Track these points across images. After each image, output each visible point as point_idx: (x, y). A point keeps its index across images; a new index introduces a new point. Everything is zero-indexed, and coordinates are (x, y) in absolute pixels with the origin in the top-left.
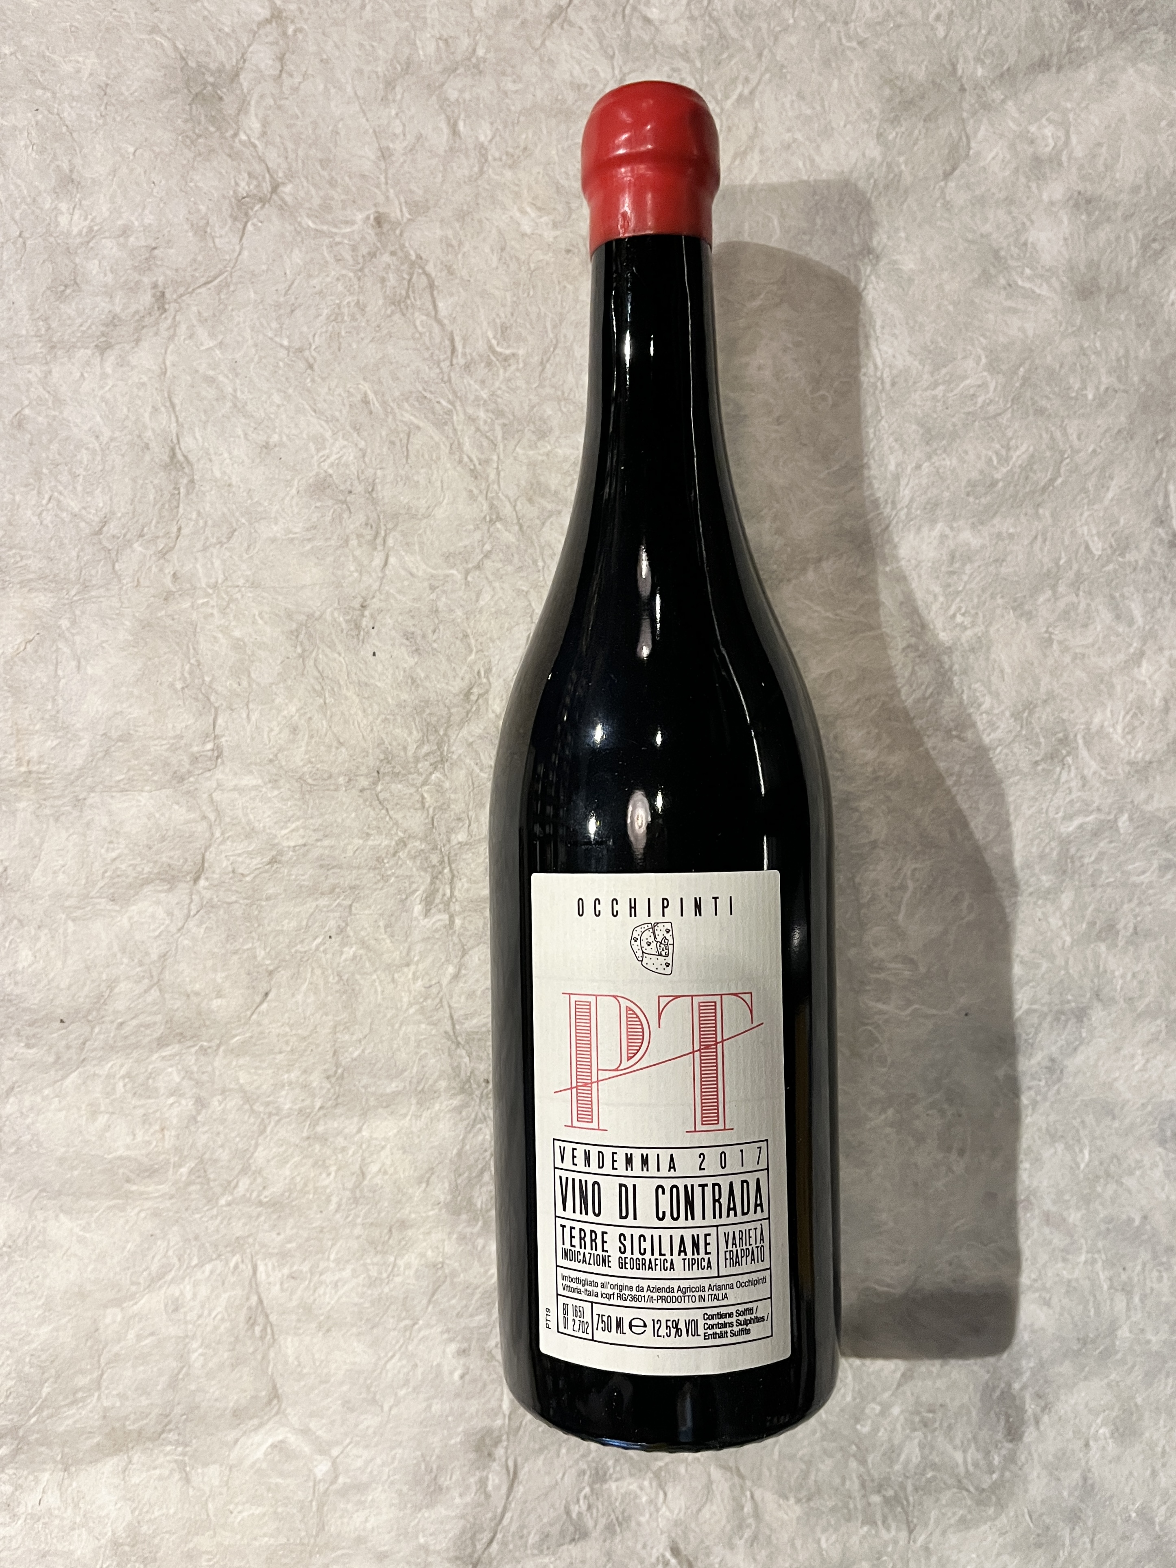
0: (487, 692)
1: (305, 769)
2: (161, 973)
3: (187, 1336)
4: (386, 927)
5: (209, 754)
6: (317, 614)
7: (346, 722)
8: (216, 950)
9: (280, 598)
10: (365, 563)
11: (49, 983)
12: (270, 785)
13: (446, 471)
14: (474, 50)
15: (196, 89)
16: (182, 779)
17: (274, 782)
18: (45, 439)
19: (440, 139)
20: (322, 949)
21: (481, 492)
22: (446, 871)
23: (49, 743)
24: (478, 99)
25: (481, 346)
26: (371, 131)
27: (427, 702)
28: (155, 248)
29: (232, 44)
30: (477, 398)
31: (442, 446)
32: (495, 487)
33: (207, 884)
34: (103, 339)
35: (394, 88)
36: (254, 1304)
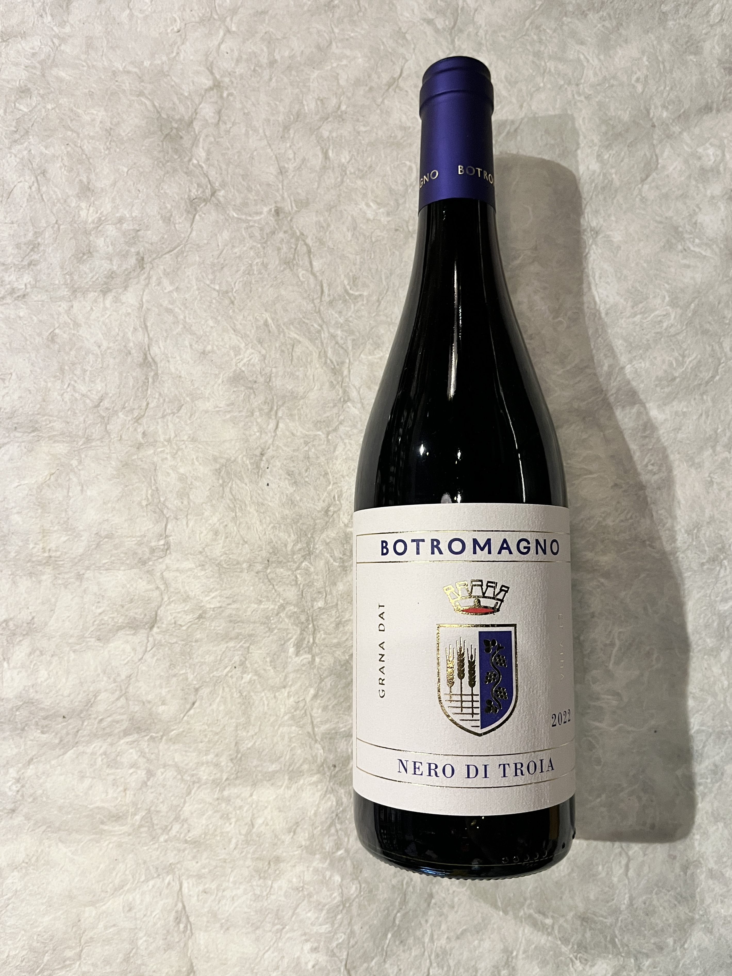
0: (339, 510)
1: (222, 558)
2: (127, 688)
3: (136, 928)
4: (271, 662)
5: (162, 547)
6: (233, 459)
7: (249, 528)
8: (162, 674)
9: (210, 448)
10: (264, 426)
11: (57, 692)
12: (200, 568)
13: (316, 369)
14: (339, 106)
15: (166, 132)
16: (144, 563)
17: (202, 566)
18: (67, 349)
19: (317, 161)
20: (230, 675)
21: (338, 383)
22: (311, 626)
23: (62, 539)
24: (341, 136)
25: (340, 289)
26: (274, 157)
27: (301, 516)
28: (139, 231)
29: (189, 103)
30: (337, 323)
31: (314, 354)
32: (347, 380)
33: (158, 630)
34: (105, 286)
35: (289, 130)
36: (180, 909)
